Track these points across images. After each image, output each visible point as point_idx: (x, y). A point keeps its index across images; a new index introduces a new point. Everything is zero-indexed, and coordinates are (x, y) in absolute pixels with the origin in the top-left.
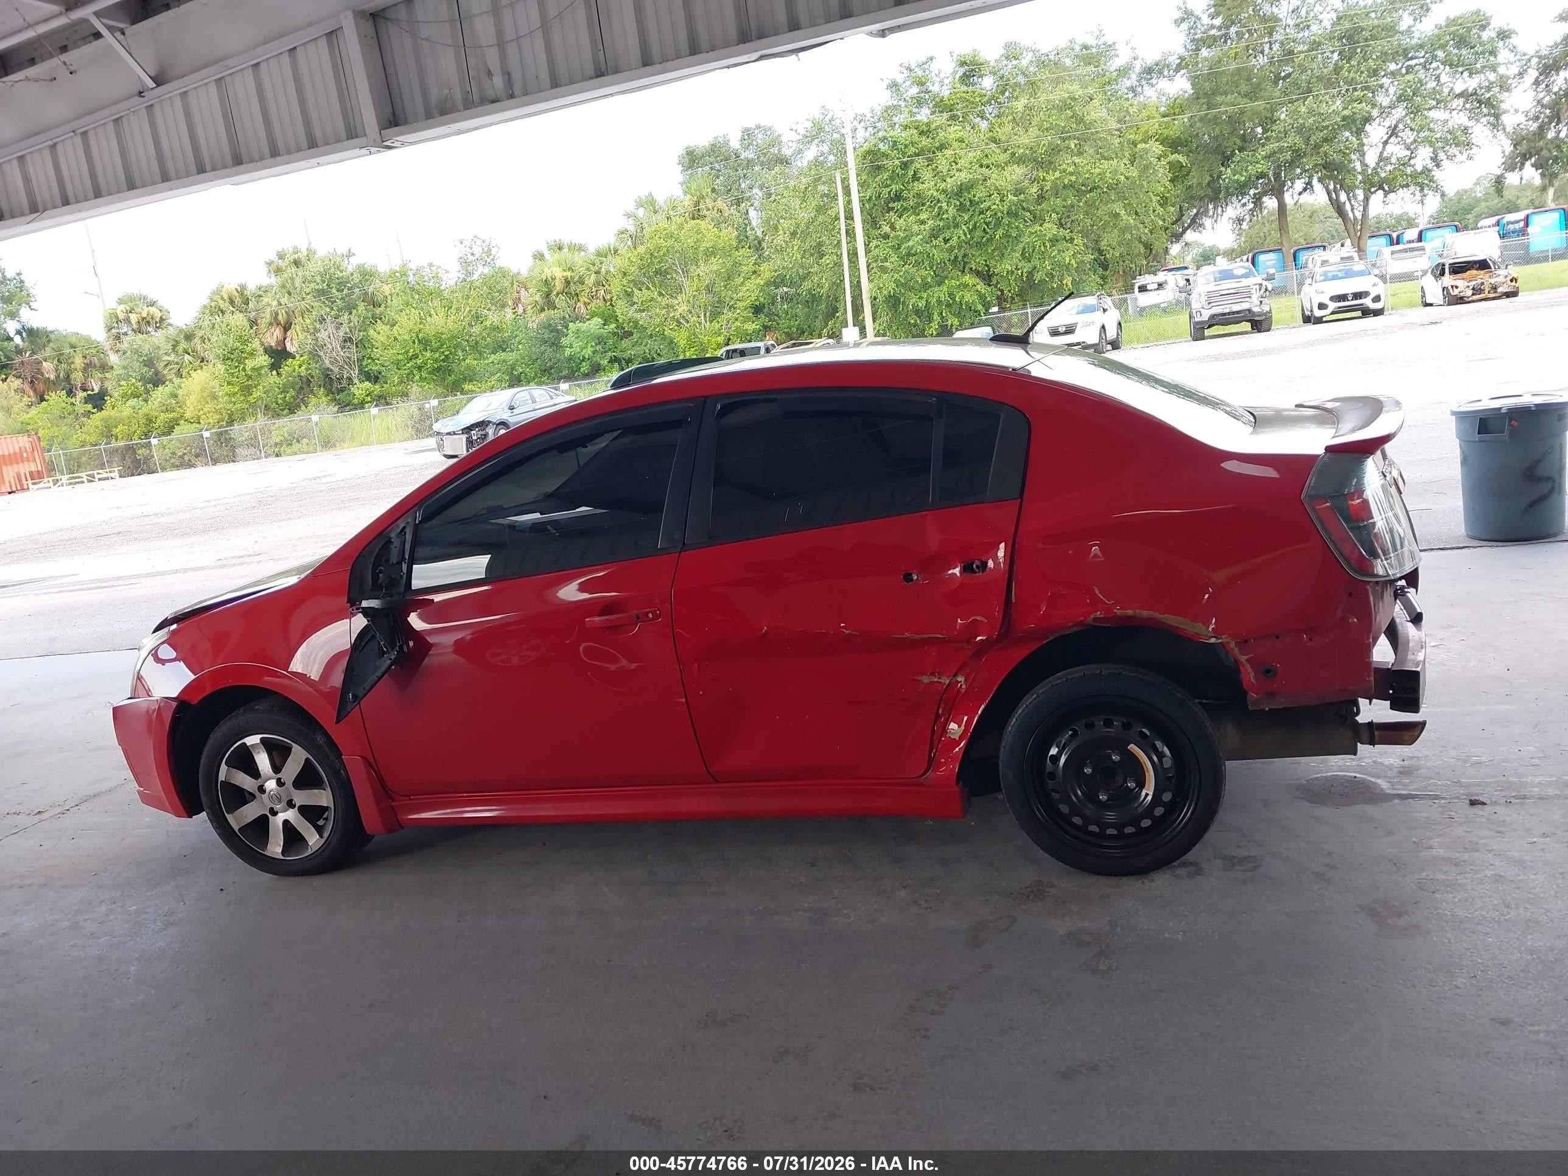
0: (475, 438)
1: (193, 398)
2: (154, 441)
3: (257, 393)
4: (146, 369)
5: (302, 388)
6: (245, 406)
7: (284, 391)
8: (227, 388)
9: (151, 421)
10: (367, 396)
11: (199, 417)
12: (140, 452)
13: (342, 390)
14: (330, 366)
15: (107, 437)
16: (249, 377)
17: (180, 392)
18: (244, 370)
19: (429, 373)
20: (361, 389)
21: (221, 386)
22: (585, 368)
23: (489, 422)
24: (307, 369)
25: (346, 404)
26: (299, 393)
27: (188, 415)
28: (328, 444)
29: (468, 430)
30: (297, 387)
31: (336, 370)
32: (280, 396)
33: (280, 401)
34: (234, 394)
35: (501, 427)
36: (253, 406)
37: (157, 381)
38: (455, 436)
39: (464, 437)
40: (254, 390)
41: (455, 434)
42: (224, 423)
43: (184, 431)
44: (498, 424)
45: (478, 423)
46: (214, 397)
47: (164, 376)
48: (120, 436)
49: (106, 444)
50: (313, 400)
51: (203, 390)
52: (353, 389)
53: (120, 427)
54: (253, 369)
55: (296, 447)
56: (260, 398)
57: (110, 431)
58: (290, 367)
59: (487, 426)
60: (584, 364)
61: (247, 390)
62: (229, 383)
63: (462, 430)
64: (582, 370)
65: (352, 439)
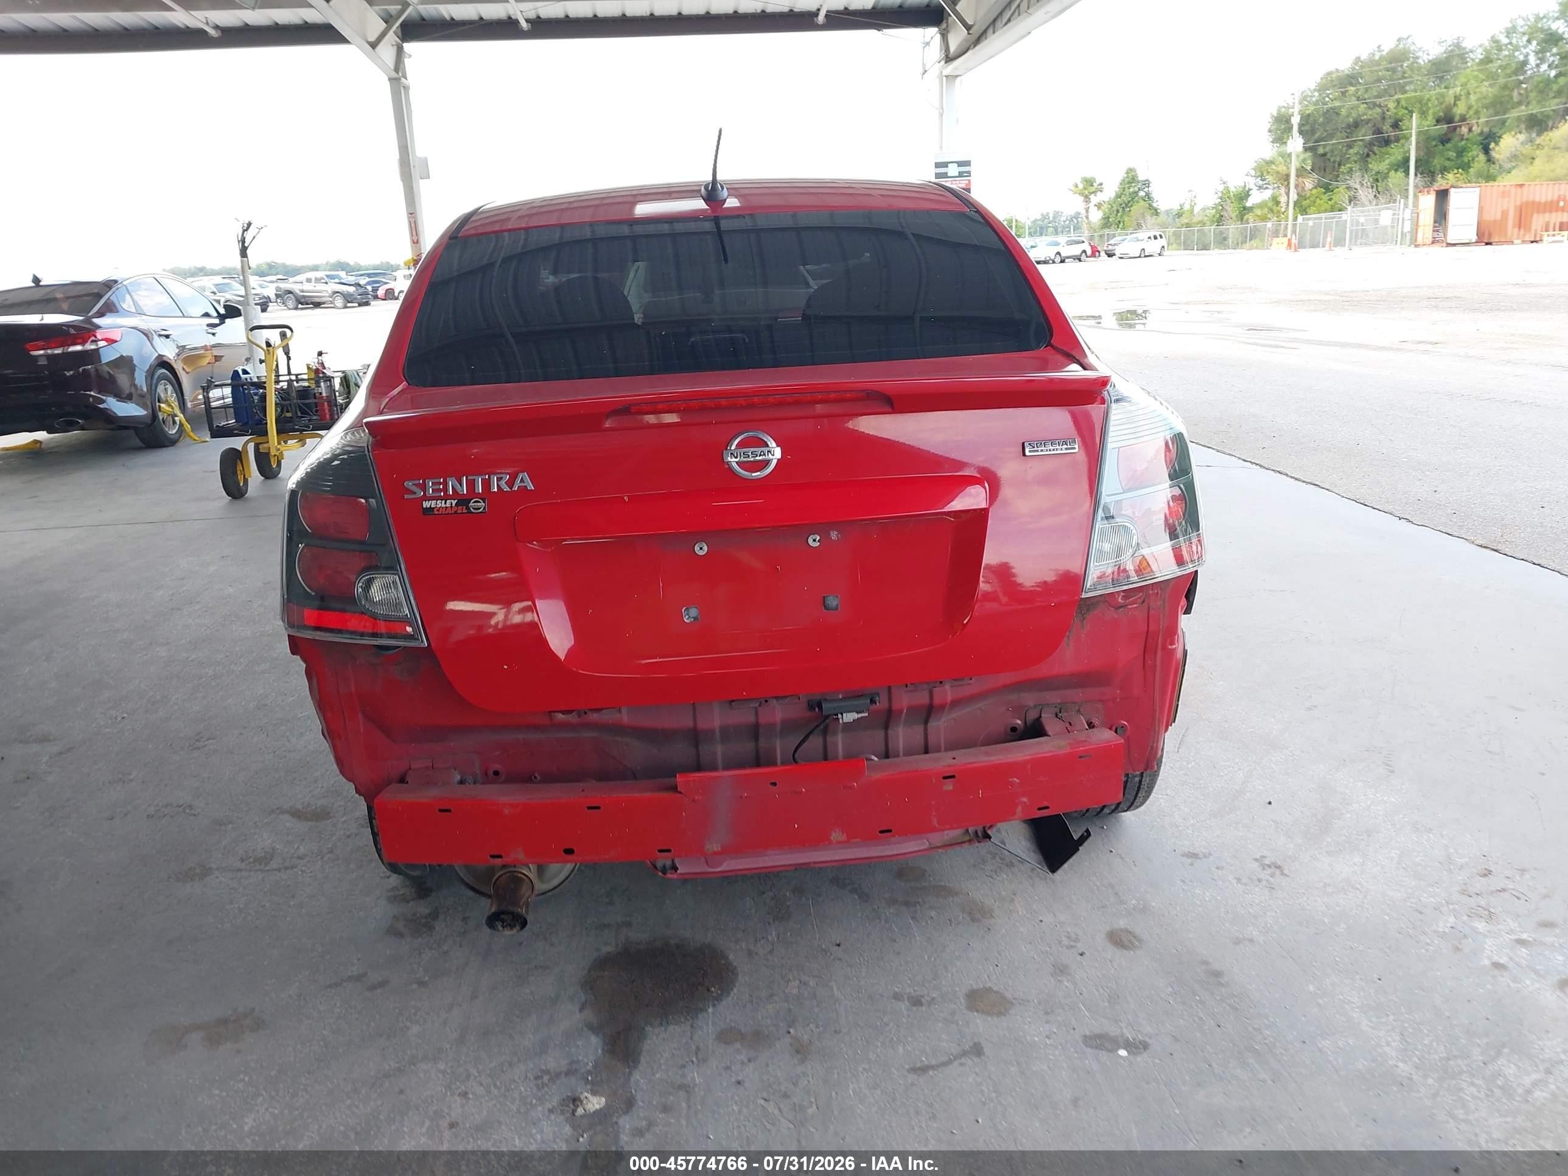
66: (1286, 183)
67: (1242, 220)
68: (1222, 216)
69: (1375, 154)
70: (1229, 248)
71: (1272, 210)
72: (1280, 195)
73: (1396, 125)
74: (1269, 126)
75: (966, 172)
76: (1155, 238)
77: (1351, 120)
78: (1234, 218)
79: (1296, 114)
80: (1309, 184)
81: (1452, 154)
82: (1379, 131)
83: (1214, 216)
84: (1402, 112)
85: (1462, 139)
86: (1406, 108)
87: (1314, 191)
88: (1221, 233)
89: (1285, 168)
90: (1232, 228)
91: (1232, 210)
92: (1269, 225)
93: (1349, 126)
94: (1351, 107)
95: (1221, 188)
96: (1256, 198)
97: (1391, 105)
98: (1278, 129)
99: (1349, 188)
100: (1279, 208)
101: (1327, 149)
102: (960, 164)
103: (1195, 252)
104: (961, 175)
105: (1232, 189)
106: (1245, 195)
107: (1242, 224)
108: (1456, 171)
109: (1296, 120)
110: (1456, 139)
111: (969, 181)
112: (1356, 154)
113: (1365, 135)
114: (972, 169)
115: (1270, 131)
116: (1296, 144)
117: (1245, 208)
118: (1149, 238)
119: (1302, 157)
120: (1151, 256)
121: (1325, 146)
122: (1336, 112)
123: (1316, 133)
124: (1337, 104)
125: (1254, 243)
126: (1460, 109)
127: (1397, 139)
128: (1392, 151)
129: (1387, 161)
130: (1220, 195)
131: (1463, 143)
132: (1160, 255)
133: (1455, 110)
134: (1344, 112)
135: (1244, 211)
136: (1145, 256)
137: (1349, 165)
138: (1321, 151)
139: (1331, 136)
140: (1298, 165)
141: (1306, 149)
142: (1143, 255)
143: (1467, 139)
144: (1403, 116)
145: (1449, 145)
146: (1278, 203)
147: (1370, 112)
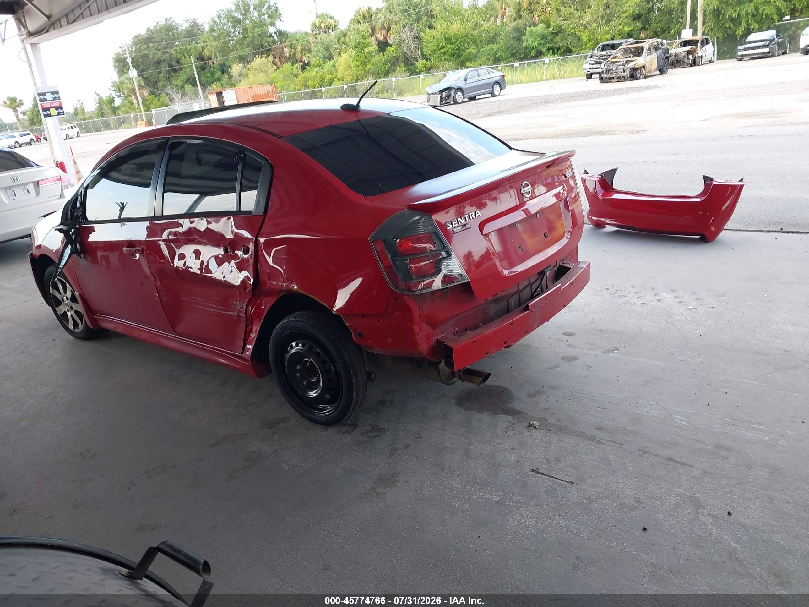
0: (444, 96)
1: (341, 67)
2: (323, 89)
3: (369, 66)
4: (326, 52)
5: (394, 63)
6: (363, 72)
7: (384, 64)
8: (356, 63)
9: (323, 79)
10: (424, 67)
11: (343, 77)
12: (318, 94)
13: (412, 64)
14: (407, 52)
15: (305, 86)
16: (366, 57)
17: (337, 64)
18: (364, 53)
19: (450, 56)
20: (420, 64)
21: (353, 61)
22: (533, 53)
23: (452, 88)
24: (396, 53)
25: (413, 72)
26: (392, 65)
27: (339, 76)
28: (400, 93)
29: (441, 92)
30: (392, 62)
31: (409, 53)
32: (383, 67)
33: (382, 70)
34: (359, 66)
35: (458, 90)
36: (368, 72)
37: (330, 58)
38: (435, 95)
39: (439, 96)
40: (368, 64)
41: (435, 94)
42: (354, 81)
43: (336, 85)
44: (456, 89)
45: (447, 88)
46: (350, 67)
47: (333, 55)
48: (310, 86)
49: (304, 90)
50: (398, 69)
51: (345, 63)
52: (417, 64)
53: (310, 81)
54: (368, 53)
55: (385, 94)
56: (370, 68)
57: (306, 83)
58: (390, 51)
59: (451, 90)
60: (533, 51)
61: (364, 64)
62: (356, 60)
63: (439, 92)
64: (531, 54)
65: (412, 91)
66: (134, 93)
67: (115, 114)
68: (103, 113)
69: (172, 76)
70: (113, 129)
71: (130, 108)
72: (132, 99)
73: (178, 62)
74: (113, 64)
75: (57, 97)
76: (72, 127)
77: (156, 60)
78: (110, 113)
79: (128, 57)
80: (146, 93)
81: (209, 75)
82: (171, 66)
83: (98, 113)
84: (179, 56)
85: (211, 68)
86: (180, 54)
87: (150, 96)
88: (105, 122)
89: (131, 85)
90: (111, 118)
91: (107, 109)
92: (132, 115)
93: (155, 63)
94: (154, 54)
95: (97, 98)
96: (118, 102)
97: (173, 52)
98: (119, 66)
99: (167, 94)
100: (134, 106)
101: (148, 75)
102: (53, 93)
103: (93, 133)
104: (54, 99)
105: (104, 98)
106: (112, 101)
107: (115, 116)
108: (215, 83)
109: (129, 60)
110: (208, 67)
111: (60, 102)
112: (163, 77)
113: (164, 68)
114: (61, 95)
115: (115, 66)
116: (133, 73)
117: (114, 107)
118: (69, 128)
119: (137, 79)
120: (72, 138)
121: (146, 74)
122: (147, 56)
123: (140, 67)
124: (146, 52)
125: (126, 125)
126: (206, 53)
127: (181, 69)
128: (180, 75)
129: (180, 80)
130: (98, 102)
131: (212, 69)
132: (77, 136)
133: (203, 53)
134: (151, 56)
135: (115, 110)
136: (70, 138)
137: (162, 83)
138: (145, 76)
139: (148, 69)
140: (138, 84)
141: (138, 75)
142: (68, 138)
143: (213, 67)
144: (180, 57)
145: (206, 71)
146: (132, 104)
147: (164, 56)
